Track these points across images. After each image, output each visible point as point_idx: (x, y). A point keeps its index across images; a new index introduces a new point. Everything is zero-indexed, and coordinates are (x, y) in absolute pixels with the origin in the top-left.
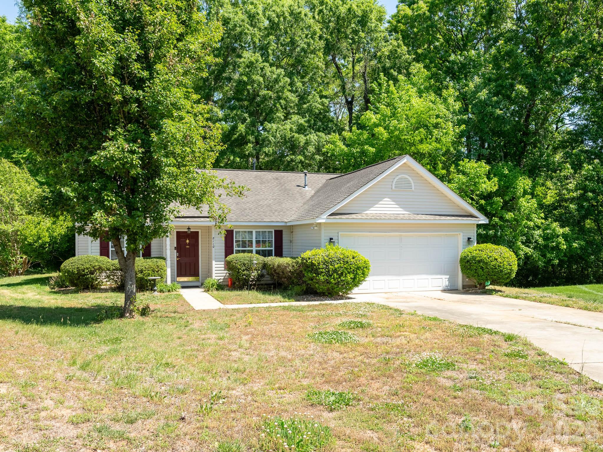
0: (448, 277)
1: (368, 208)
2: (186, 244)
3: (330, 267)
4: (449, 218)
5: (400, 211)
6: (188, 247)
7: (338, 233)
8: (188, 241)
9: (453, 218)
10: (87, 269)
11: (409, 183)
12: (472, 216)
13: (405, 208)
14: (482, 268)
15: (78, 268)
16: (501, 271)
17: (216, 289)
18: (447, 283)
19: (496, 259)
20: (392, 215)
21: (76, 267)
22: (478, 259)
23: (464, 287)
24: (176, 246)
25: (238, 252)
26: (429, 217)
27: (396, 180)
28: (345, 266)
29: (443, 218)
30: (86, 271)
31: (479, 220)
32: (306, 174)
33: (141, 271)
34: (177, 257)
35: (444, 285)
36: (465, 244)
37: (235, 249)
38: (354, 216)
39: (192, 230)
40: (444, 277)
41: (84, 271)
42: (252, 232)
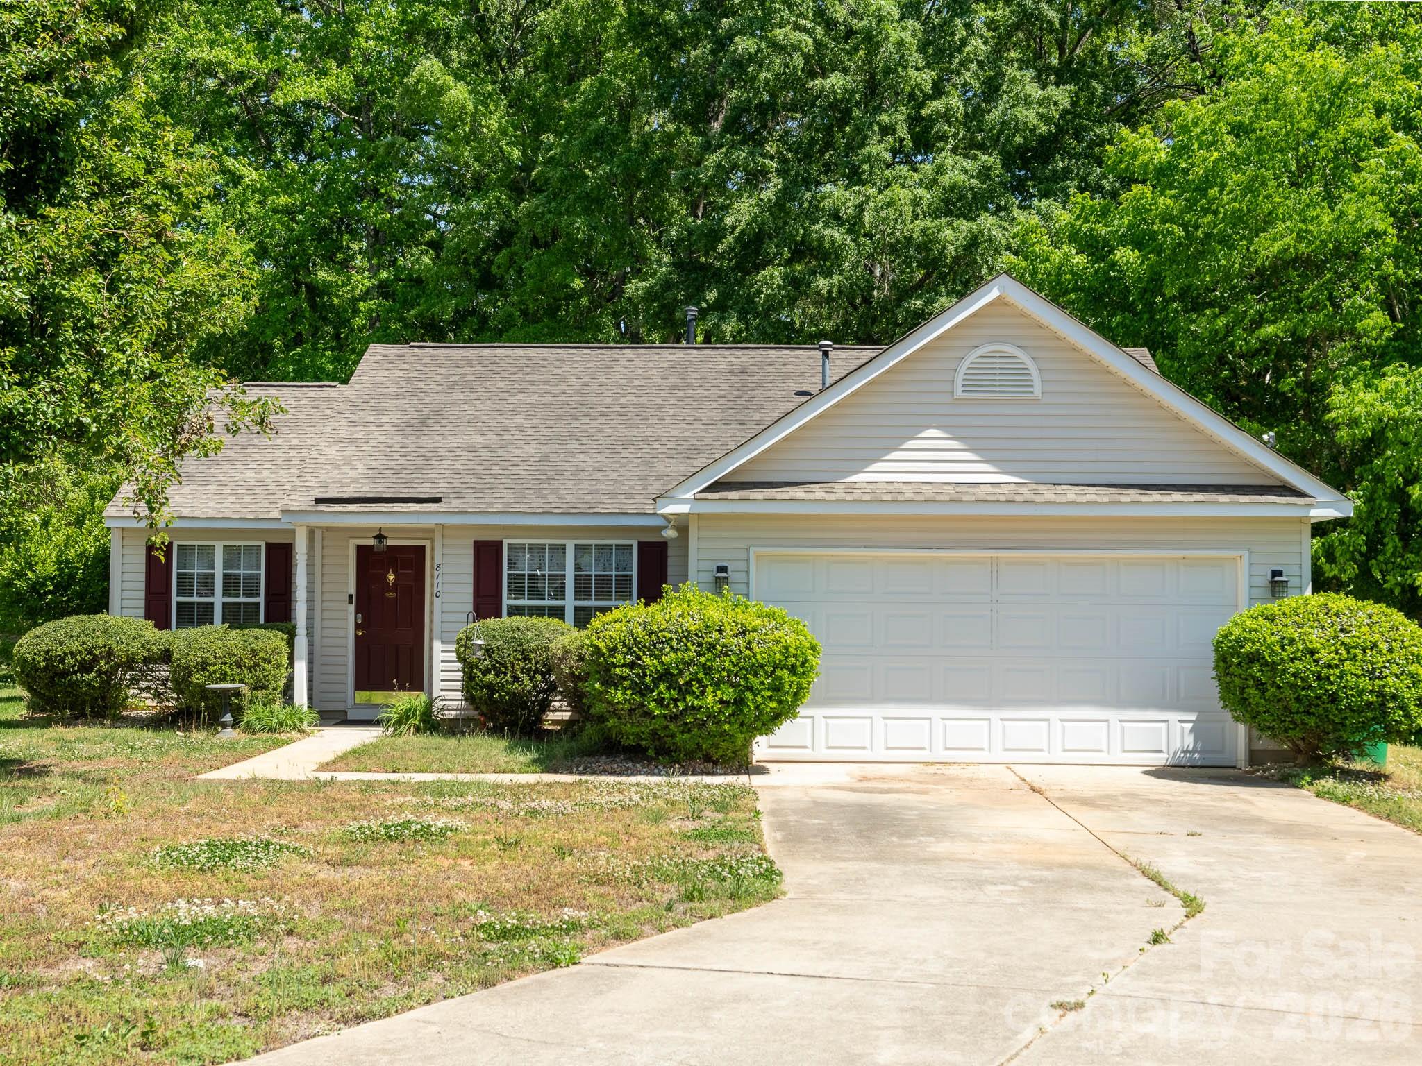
0: (1193, 717)
1: (861, 464)
2: (386, 586)
3: (647, 660)
4: (1177, 496)
5: (984, 474)
6: (391, 594)
7: (747, 550)
8: (391, 577)
9: (1199, 496)
10: (73, 654)
11: (1024, 373)
12: (1286, 489)
13: (1003, 464)
14: (1260, 685)
15: (47, 652)
16: (1334, 698)
17: (417, 730)
18: (1189, 741)
19: (1312, 653)
20: (947, 489)
21: (44, 648)
22: (1248, 648)
23: (1255, 757)
24: (352, 590)
25: (515, 611)
26: (1091, 494)
27: (967, 363)
28: (703, 659)
29: (1156, 496)
30: (69, 661)
31: (1311, 506)
32: (826, 354)
33: (203, 666)
34: (358, 627)
35: (1177, 744)
36: (1257, 593)
37: (506, 602)
38: (798, 492)
39: (389, 542)
40: (1173, 716)
41: (62, 661)
42: (563, 547)
